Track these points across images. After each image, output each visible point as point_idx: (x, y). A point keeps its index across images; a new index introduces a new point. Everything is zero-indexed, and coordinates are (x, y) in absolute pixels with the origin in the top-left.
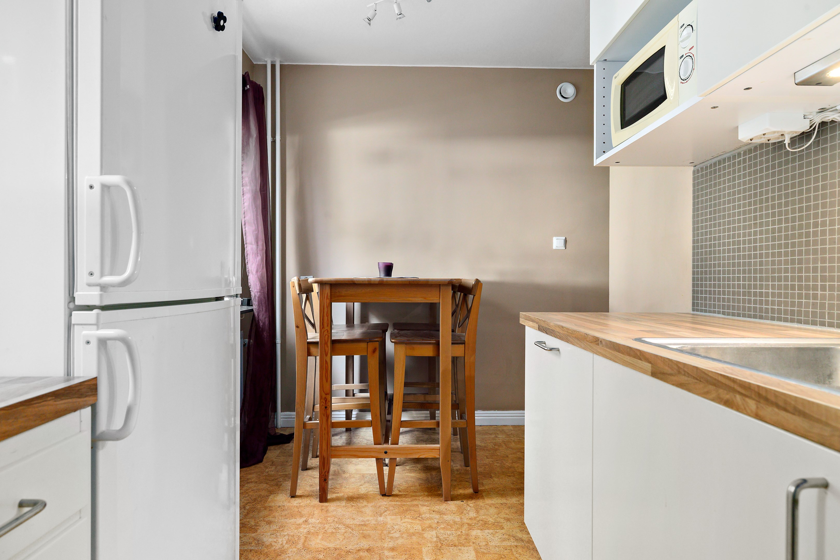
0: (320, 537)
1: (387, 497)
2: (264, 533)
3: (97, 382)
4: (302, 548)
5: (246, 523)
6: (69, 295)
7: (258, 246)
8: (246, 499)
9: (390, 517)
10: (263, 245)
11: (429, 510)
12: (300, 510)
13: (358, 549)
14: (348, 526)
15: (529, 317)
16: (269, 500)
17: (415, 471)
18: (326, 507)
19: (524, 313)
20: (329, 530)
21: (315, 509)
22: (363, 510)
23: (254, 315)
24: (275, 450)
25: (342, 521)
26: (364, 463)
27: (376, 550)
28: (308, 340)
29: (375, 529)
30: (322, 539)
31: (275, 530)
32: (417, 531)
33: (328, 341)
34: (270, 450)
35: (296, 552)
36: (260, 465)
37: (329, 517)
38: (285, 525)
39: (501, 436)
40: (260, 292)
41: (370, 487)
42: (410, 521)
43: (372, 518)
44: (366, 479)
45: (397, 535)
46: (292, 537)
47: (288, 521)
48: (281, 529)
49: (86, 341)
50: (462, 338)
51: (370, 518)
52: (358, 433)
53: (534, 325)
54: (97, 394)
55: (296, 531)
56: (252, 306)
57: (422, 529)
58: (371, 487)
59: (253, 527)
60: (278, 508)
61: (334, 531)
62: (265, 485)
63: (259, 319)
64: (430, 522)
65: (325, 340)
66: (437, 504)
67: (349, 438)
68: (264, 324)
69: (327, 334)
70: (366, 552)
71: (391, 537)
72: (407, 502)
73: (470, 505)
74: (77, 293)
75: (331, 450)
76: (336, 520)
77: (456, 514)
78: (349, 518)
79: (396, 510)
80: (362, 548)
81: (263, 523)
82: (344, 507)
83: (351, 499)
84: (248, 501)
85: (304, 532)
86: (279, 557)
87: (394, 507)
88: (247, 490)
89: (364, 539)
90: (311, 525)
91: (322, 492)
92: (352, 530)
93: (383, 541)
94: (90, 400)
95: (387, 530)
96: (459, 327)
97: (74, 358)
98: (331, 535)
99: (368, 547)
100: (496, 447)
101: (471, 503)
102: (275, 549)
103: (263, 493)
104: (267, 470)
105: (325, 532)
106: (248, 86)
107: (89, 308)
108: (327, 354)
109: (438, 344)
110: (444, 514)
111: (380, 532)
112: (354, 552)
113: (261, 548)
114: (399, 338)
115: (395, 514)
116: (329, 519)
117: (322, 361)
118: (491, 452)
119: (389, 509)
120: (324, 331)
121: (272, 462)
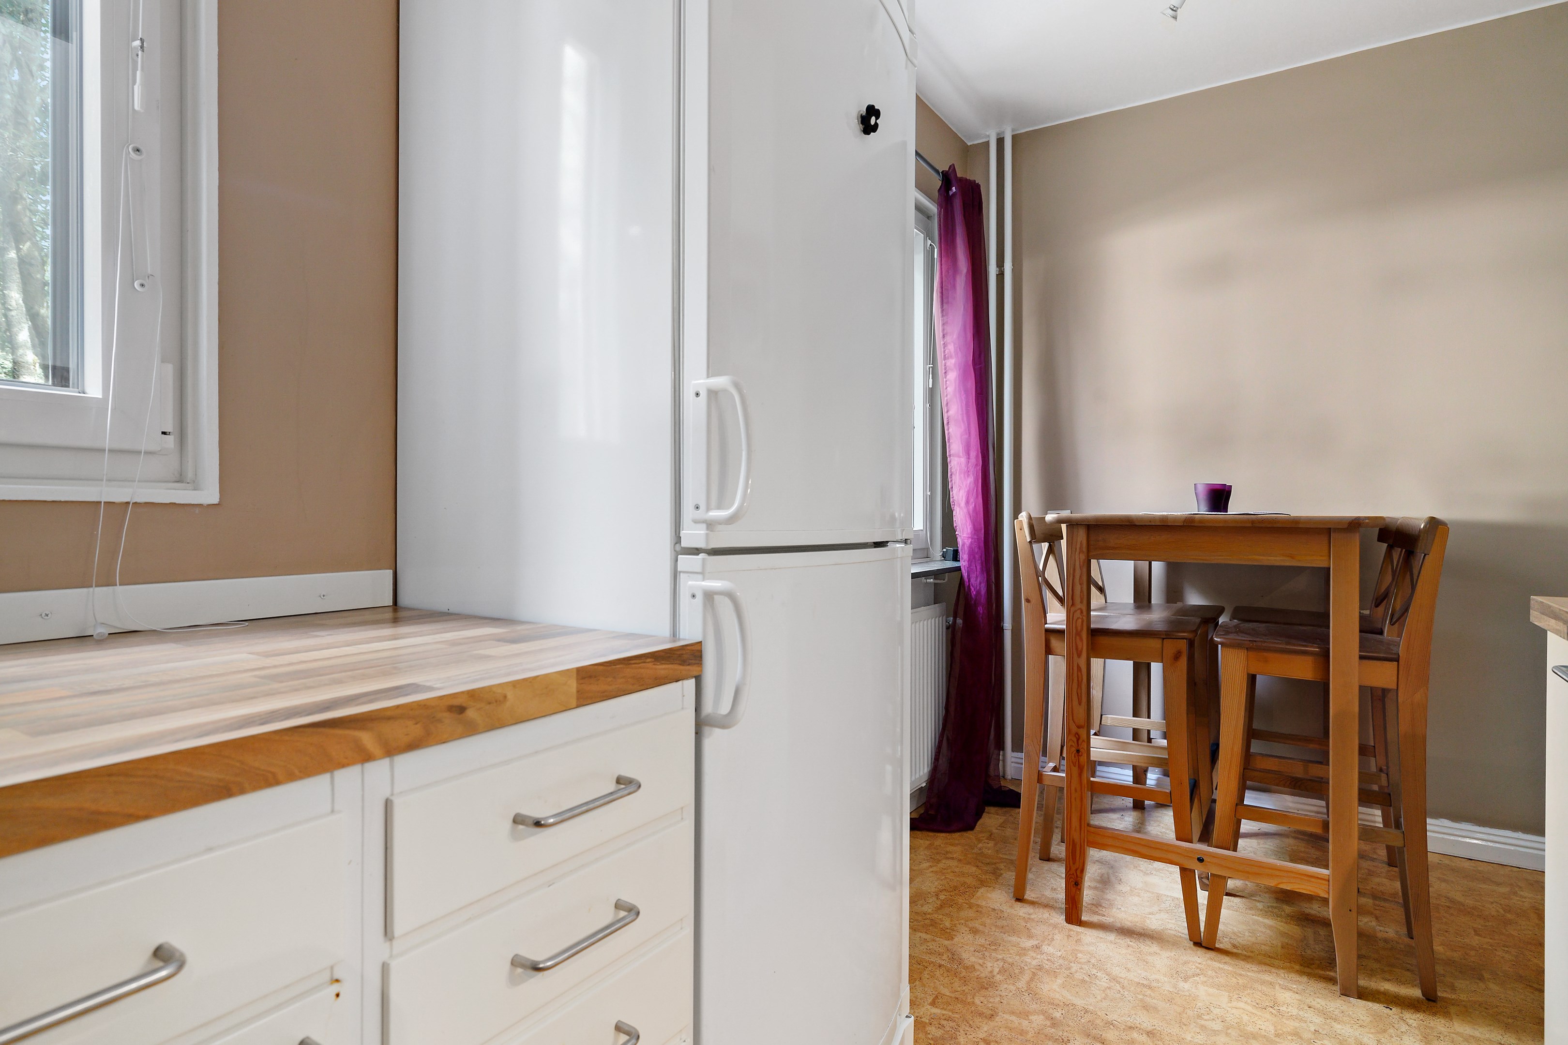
0: (1059, 981)
1: (1204, 950)
2: (964, 946)
3: (701, 648)
4: (1026, 989)
5: (938, 921)
6: (676, 534)
7: (969, 458)
8: (941, 883)
9: (1206, 988)
10: (977, 456)
11: (1299, 1000)
12: (1028, 925)
13: (1129, 1024)
14: (1114, 979)
15: (1550, 607)
16: (979, 894)
17: (1277, 916)
18: (1077, 932)
19: (1540, 599)
20: (1078, 974)
21: (1057, 931)
22: (1150, 959)
23: (962, 577)
24: (997, 815)
25: (1105, 967)
26: (1163, 875)
27: (1167, 1038)
28: (1046, 626)
29: (1170, 1001)
30: (1063, 986)
31: (982, 946)
32: (1263, 1033)
33: (1082, 629)
34: (988, 813)
35: (1014, 992)
36: (969, 834)
37: (1081, 952)
38: (1001, 942)
39: (1531, 895)
40: (972, 539)
41: (1170, 921)
42: (1250, 1008)
43: (1166, 979)
44: (1163, 905)
45: (1217, 1026)
46: (1010, 966)
47: (1006, 937)
48: (994, 947)
49: (693, 593)
50: (1391, 647)
51: (1162, 978)
52: (1158, 817)
53: (1558, 628)
54: (701, 664)
55: (1018, 957)
56: (959, 561)
57: (1276, 1033)
58: (1173, 921)
59: (948, 931)
60: (992, 913)
61: (1087, 979)
62: (974, 869)
63: (969, 584)
64: (1297, 1025)
65: (1076, 627)
66: (1321, 996)
67: (1138, 821)
68: (979, 592)
69: (1081, 617)
70: (1144, 1035)
71: (1202, 1026)
72: (1249, 971)
73: (1408, 1020)
74: (683, 532)
75: (1087, 831)
76: (1093, 961)
77: (1367, 1030)
78: (1118, 966)
79: (1221, 980)
80: (1139, 1026)
81: (963, 929)
82: (1111, 942)
83: (1126, 932)
84: (944, 888)
85: (1032, 963)
86: (983, 990)
87: (1216, 972)
88: (944, 869)
89: (1145, 1012)
90: (1044, 957)
91: (1070, 905)
92: (1123, 988)
93: (1184, 1027)
94: (694, 670)
95: (1196, 1010)
96: (1392, 624)
97: (679, 615)
98: (1080, 984)
99: (1150, 1028)
100: (1509, 916)
101: (1413, 1019)
102: (979, 976)
103: (969, 880)
104: (980, 845)
105: (1071, 976)
106: (954, 188)
107: (696, 551)
108: (1081, 652)
109: (1325, 655)
110: (1335, 1020)
111: (1179, 1010)
112: (1121, 1028)
113: (956, 967)
114: (1231, 636)
115: (1219, 987)
116: (1079, 955)
117: (1071, 664)
118: (1490, 924)
119: (1205, 972)
120: (1075, 611)
121: (989, 834)
